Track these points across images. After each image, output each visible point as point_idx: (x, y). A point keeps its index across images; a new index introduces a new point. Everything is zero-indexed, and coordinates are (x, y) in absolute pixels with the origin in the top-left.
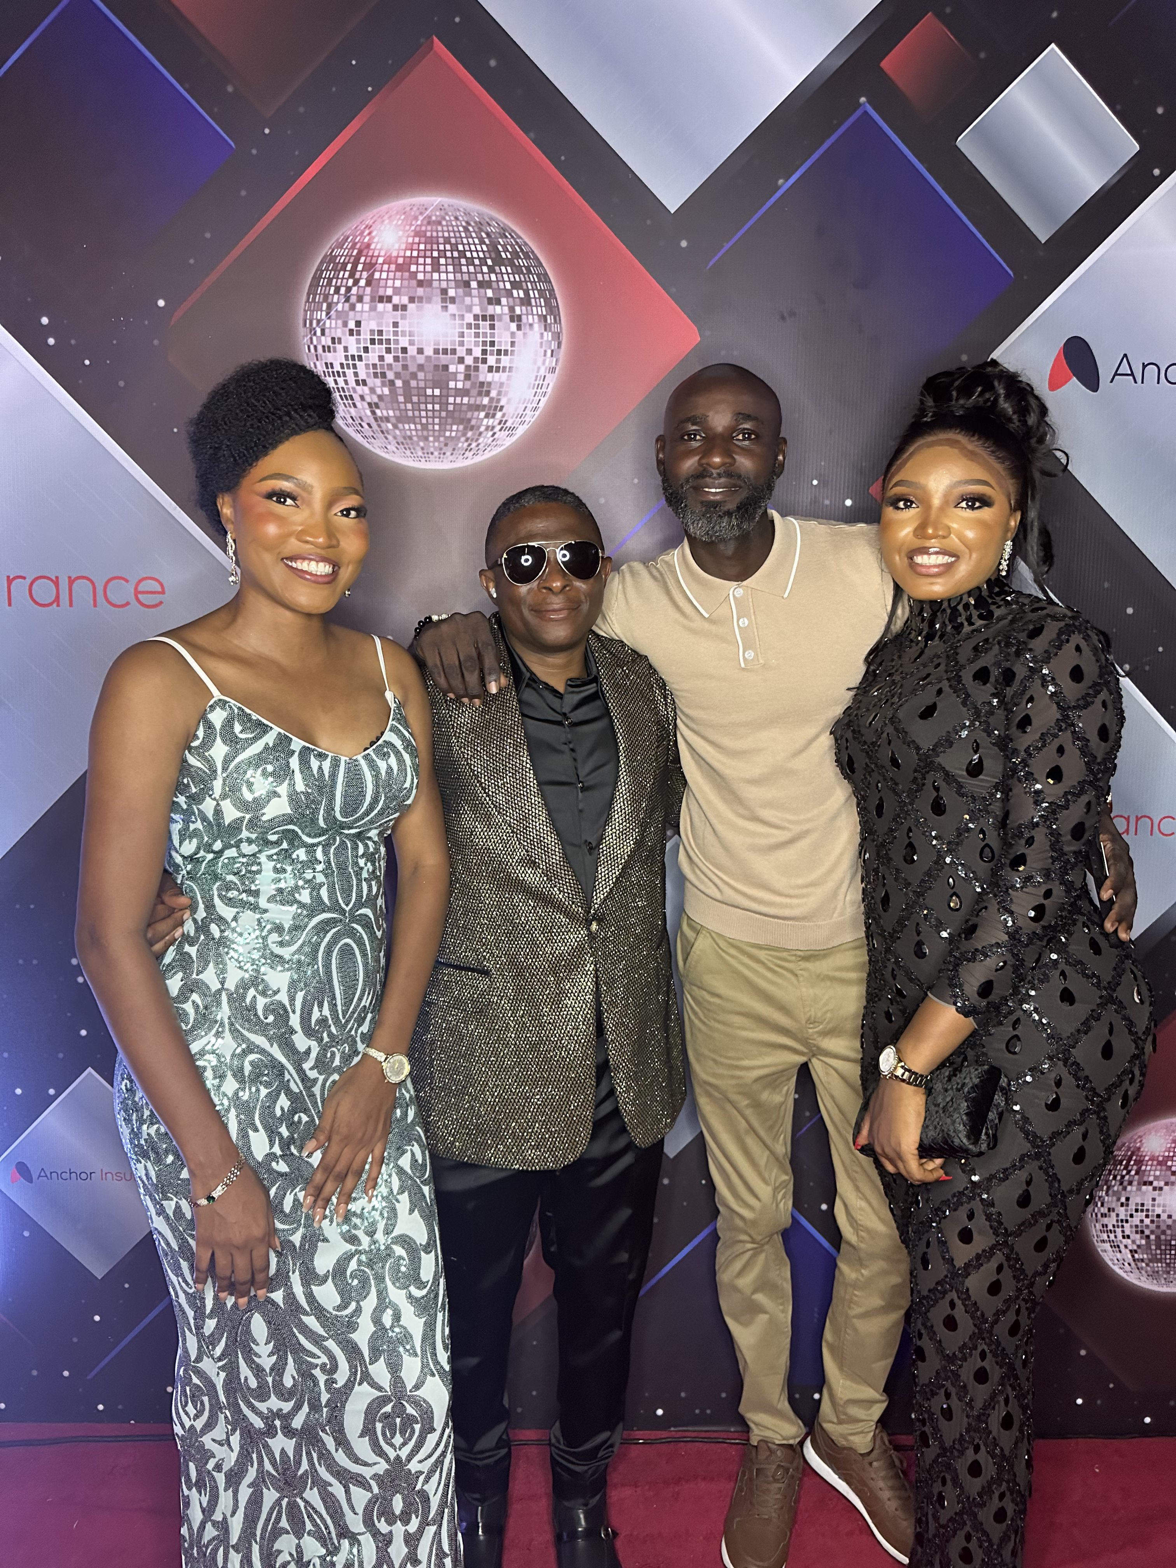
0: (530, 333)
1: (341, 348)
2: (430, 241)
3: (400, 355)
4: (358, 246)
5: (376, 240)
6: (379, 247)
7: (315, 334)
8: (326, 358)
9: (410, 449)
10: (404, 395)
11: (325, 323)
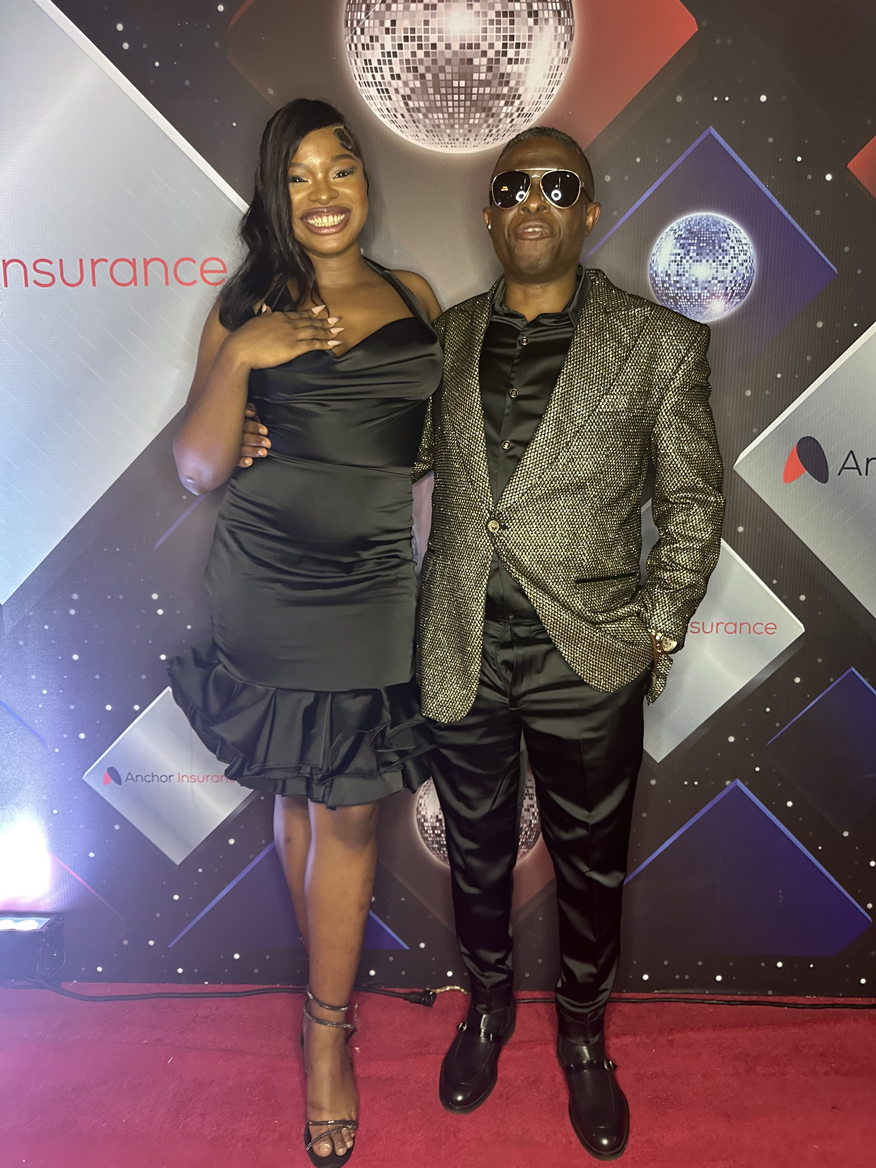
0: (546, 27)
1: (377, 45)
3: (430, 50)
7: (355, 33)
8: (365, 56)
9: (438, 136)
10: (434, 87)
11: (364, 22)
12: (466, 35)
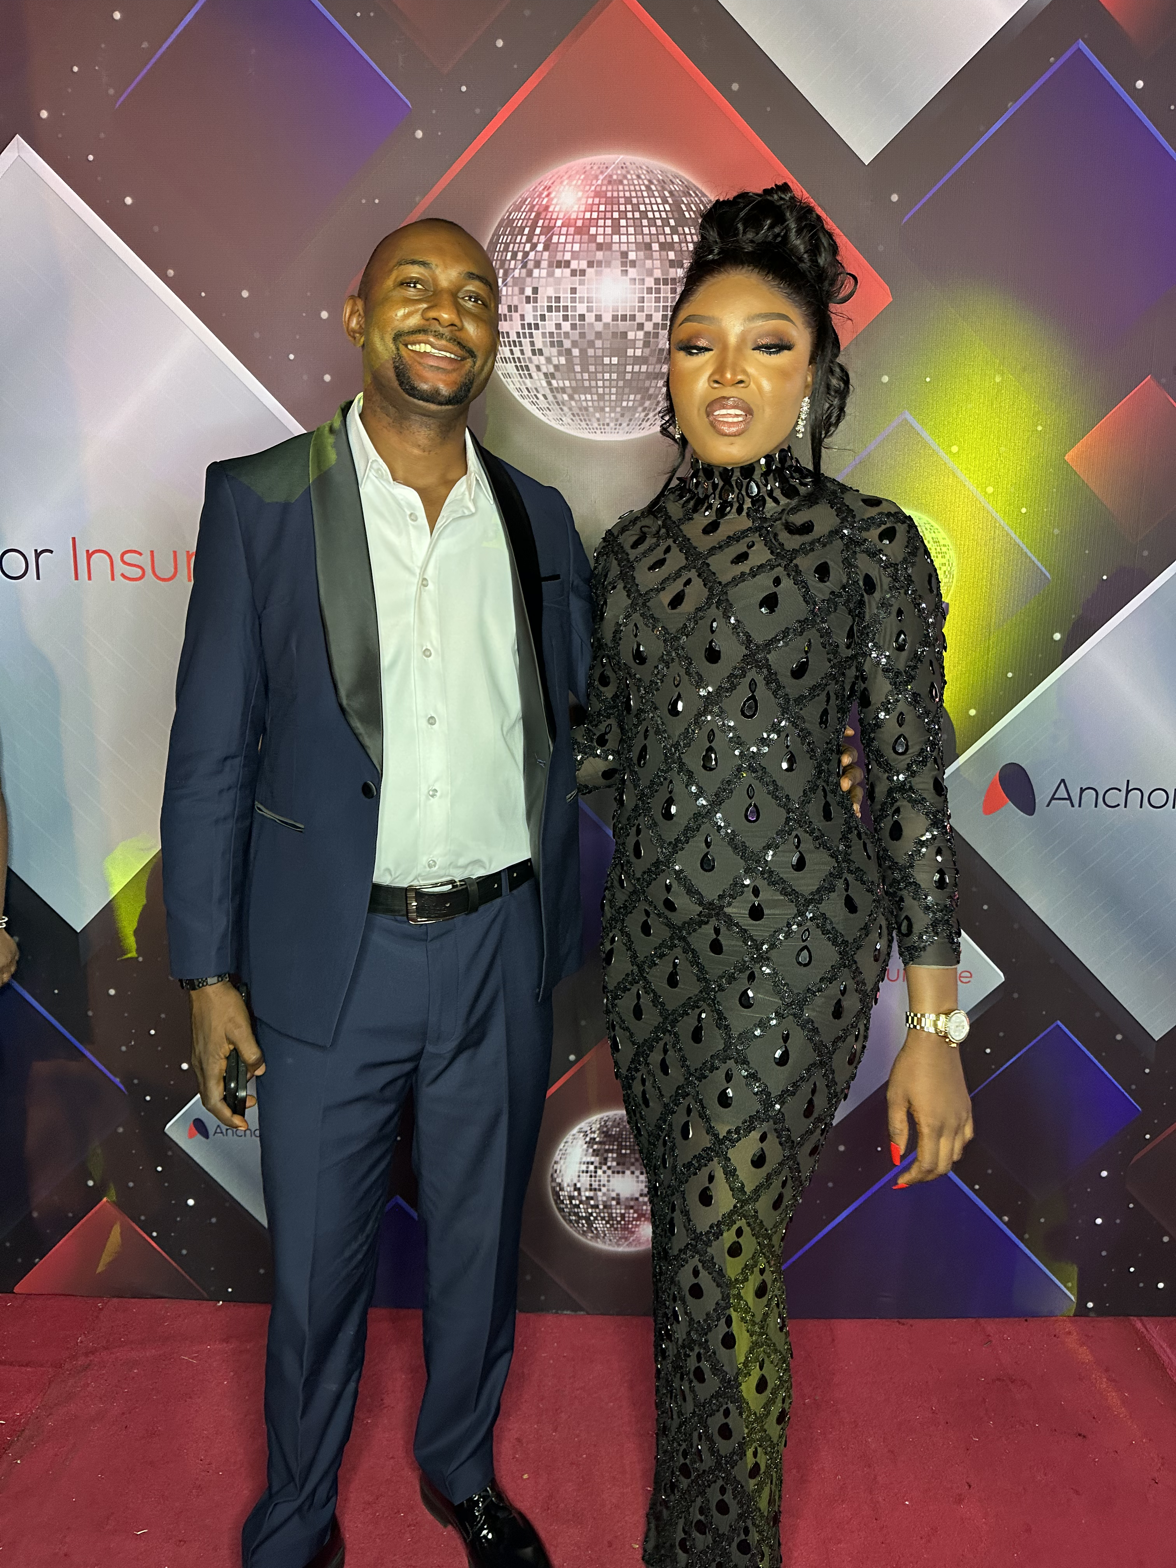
1: (516, 316)
2: (612, 201)
3: (578, 322)
4: (536, 209)
5: (554, 202)
6: (557, 209)
9: (585, 420)
10: (581, 365)
12: (620, 304)
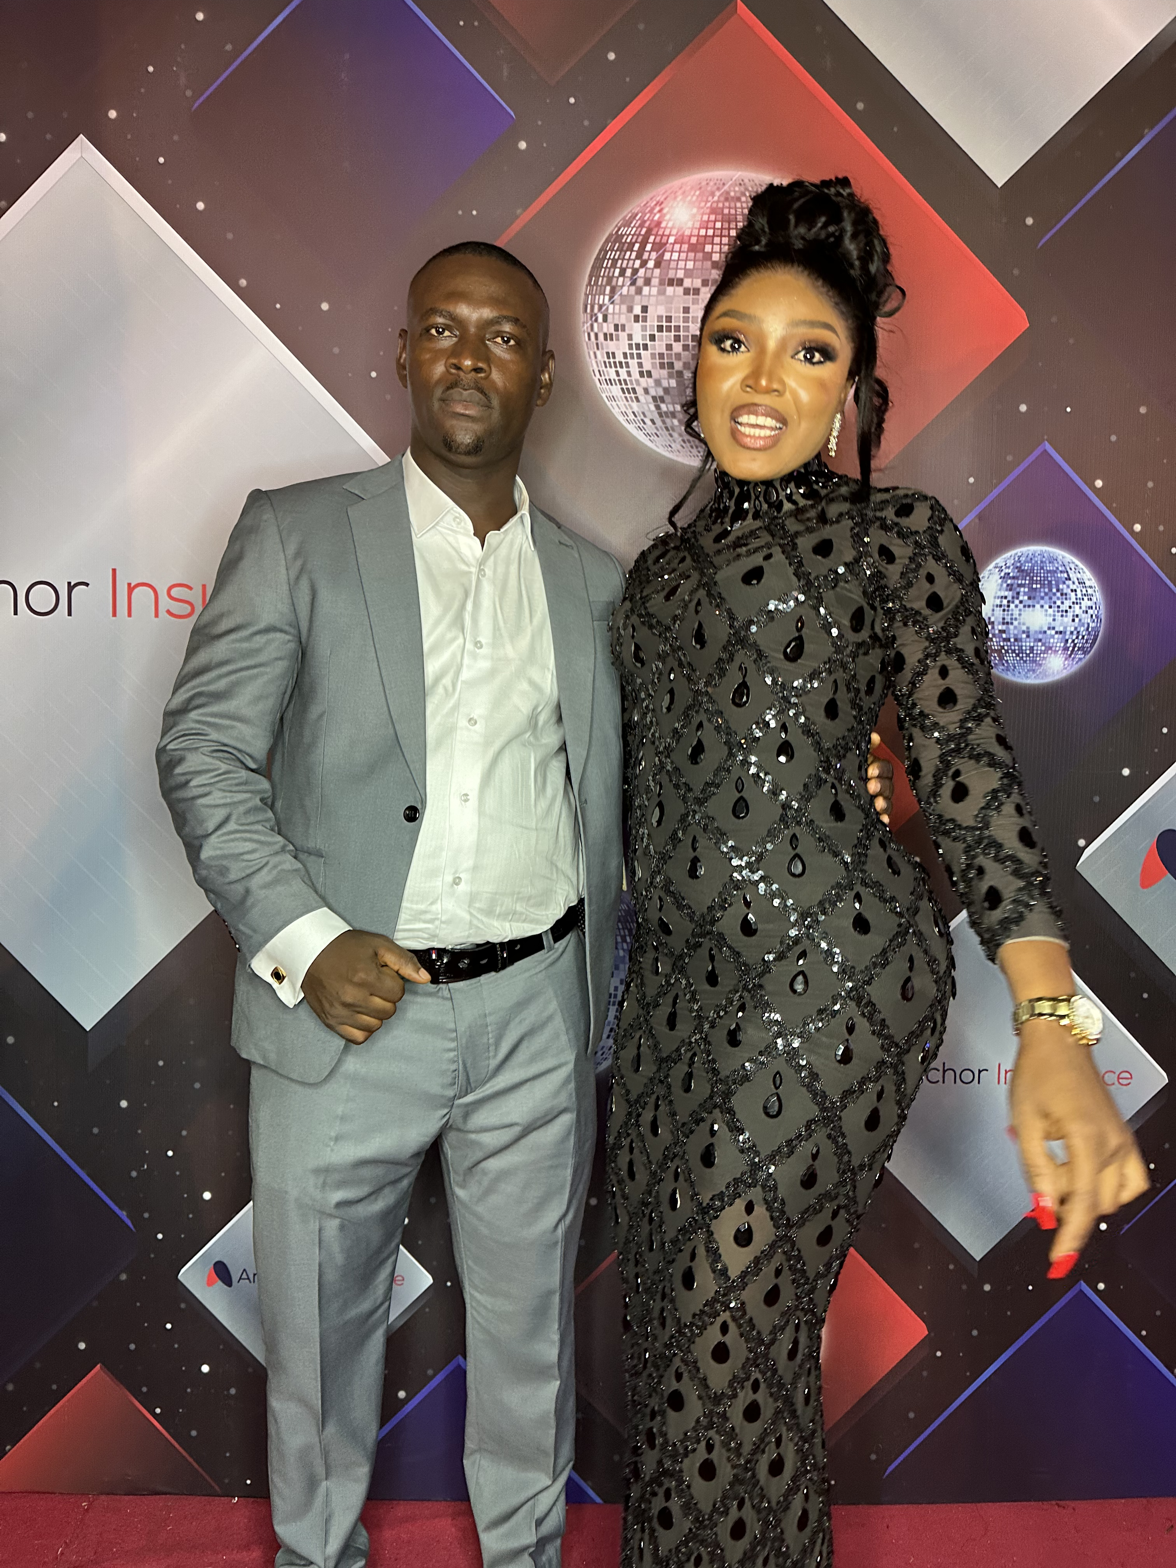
1: (623, 335)
2: (728, 218)
4: (647, 224)
5: (667, 217)
6: (670, 225)
7: (596, 320)
8: (607, 347)
11: (607, 309)
